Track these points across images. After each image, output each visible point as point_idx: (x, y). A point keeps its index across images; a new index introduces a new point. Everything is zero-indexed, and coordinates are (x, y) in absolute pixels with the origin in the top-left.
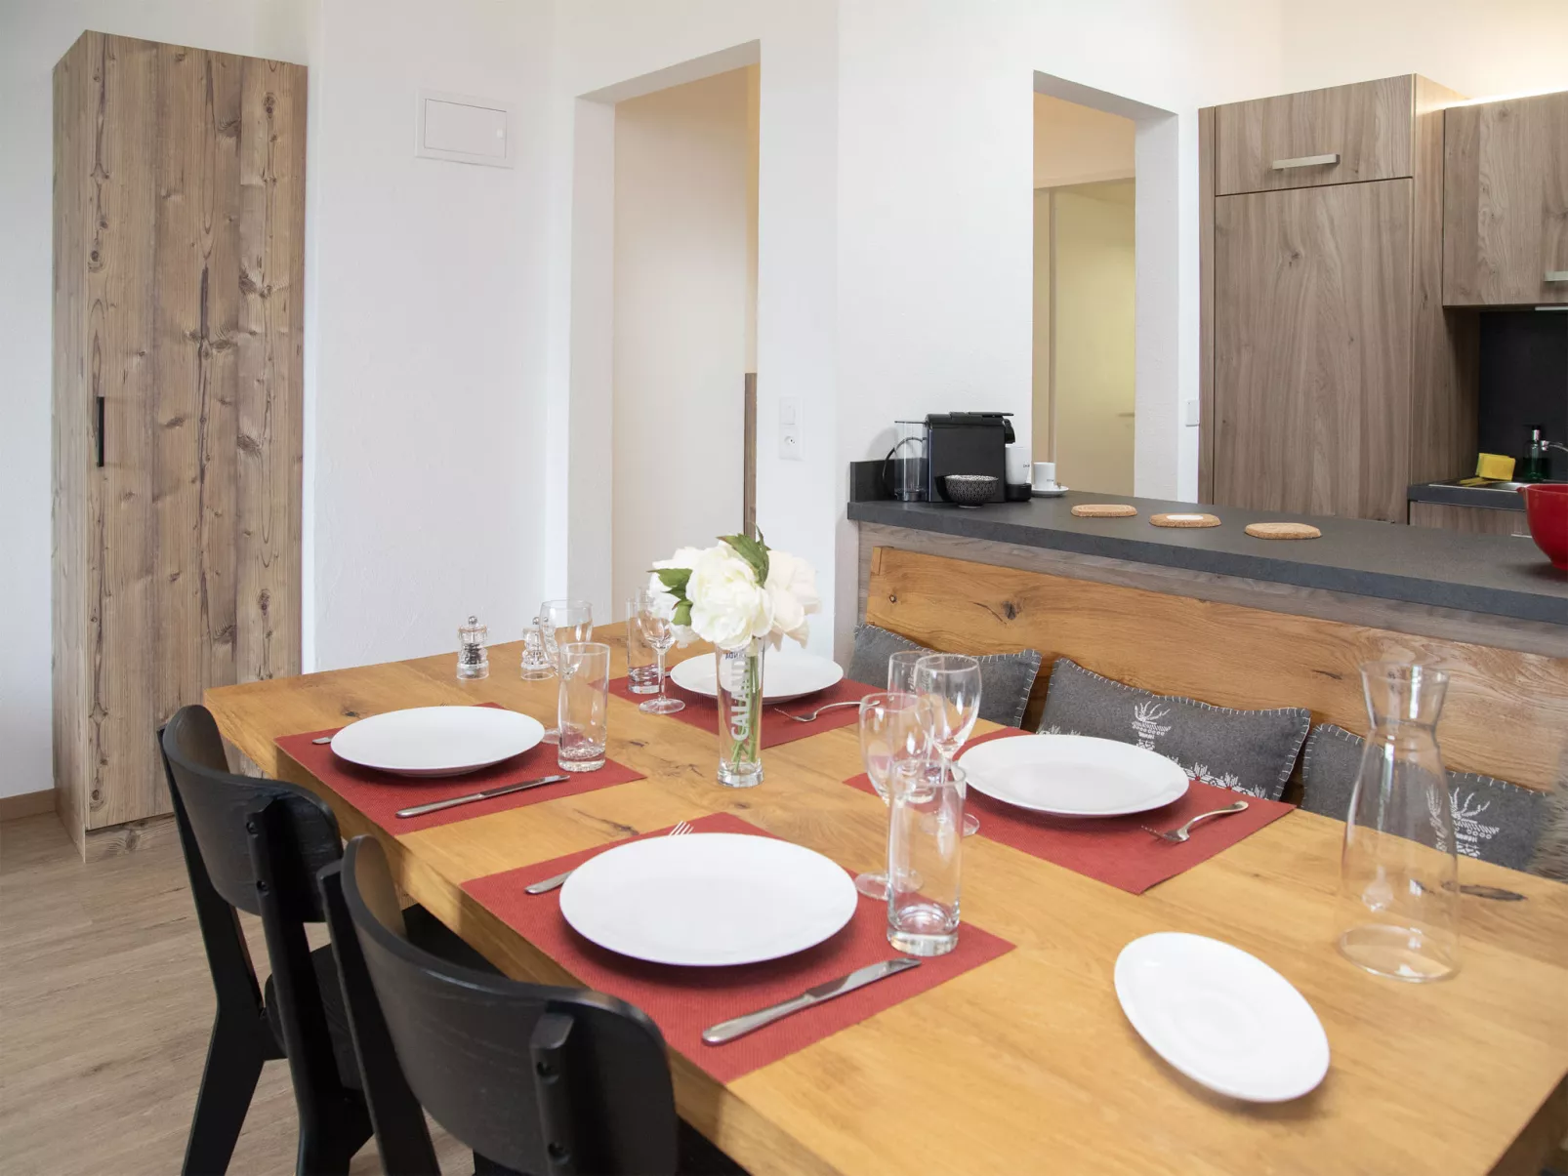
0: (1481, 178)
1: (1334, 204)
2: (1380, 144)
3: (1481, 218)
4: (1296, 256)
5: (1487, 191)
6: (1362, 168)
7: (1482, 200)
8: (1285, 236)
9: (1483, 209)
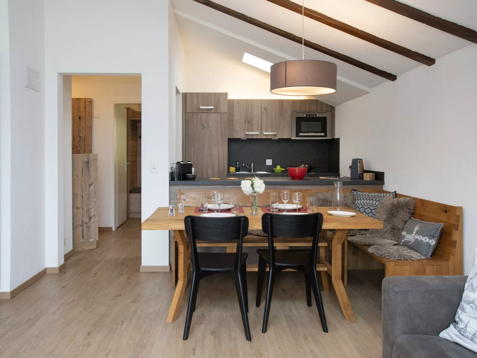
0: (234, 114)
1: (212, 117)
2: (221, 106)
3: (234, 121)
4: (204, 127)
5: (235, 116)
6: (218, 110)
7: (234, 118)
8: (202, 123)
9: (235, 120)
